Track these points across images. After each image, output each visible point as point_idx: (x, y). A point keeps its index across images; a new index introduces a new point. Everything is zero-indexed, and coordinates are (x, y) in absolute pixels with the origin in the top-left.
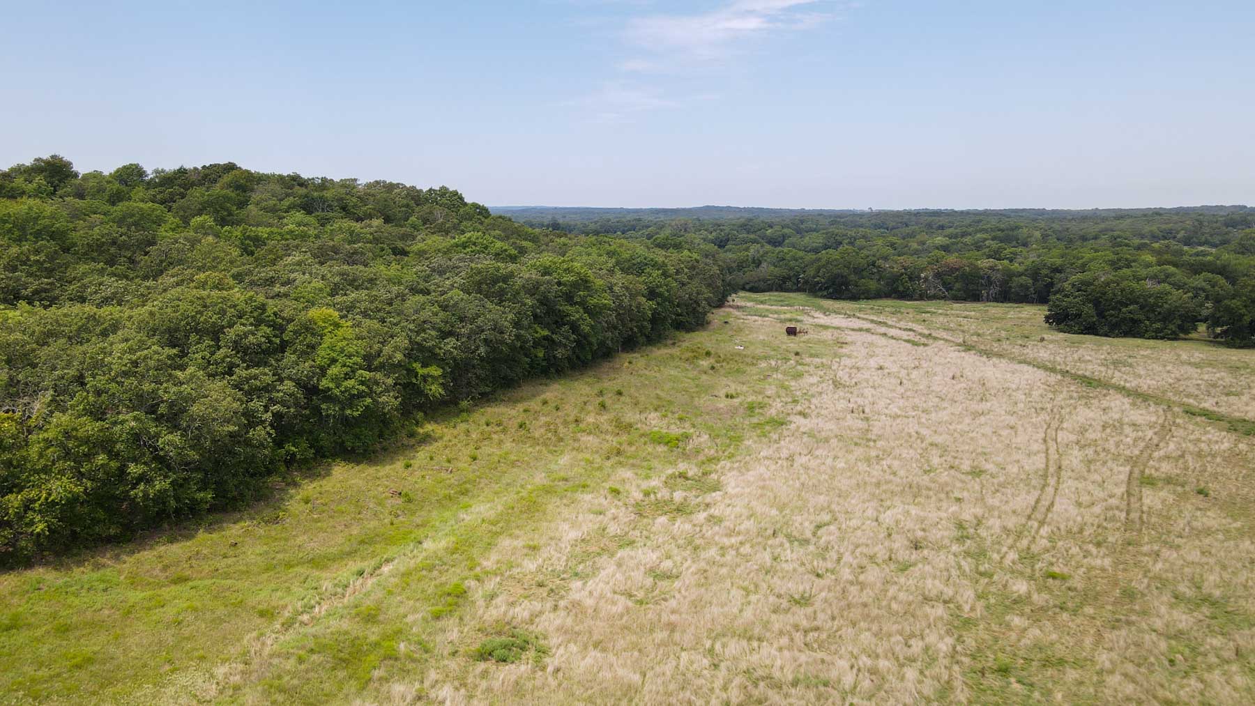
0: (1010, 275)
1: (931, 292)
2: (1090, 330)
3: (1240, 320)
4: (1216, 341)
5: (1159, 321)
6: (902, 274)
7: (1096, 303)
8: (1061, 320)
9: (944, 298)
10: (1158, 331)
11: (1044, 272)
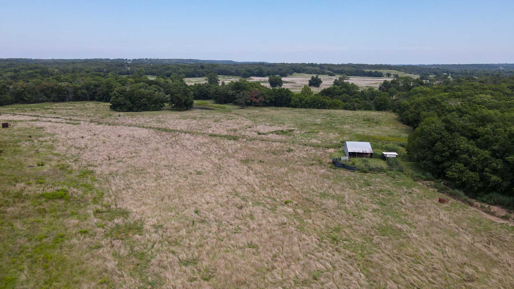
0: (76, 89)
1: (40, 99)
2: (130, 110)
3: (181, 101)
4: (173, 109)
5: (153, 104)
6: (23, 92)
7: (130, 99)
8: (116, 107)
9: (47, 101)
10: (153, 108)
11: (92, 87)
